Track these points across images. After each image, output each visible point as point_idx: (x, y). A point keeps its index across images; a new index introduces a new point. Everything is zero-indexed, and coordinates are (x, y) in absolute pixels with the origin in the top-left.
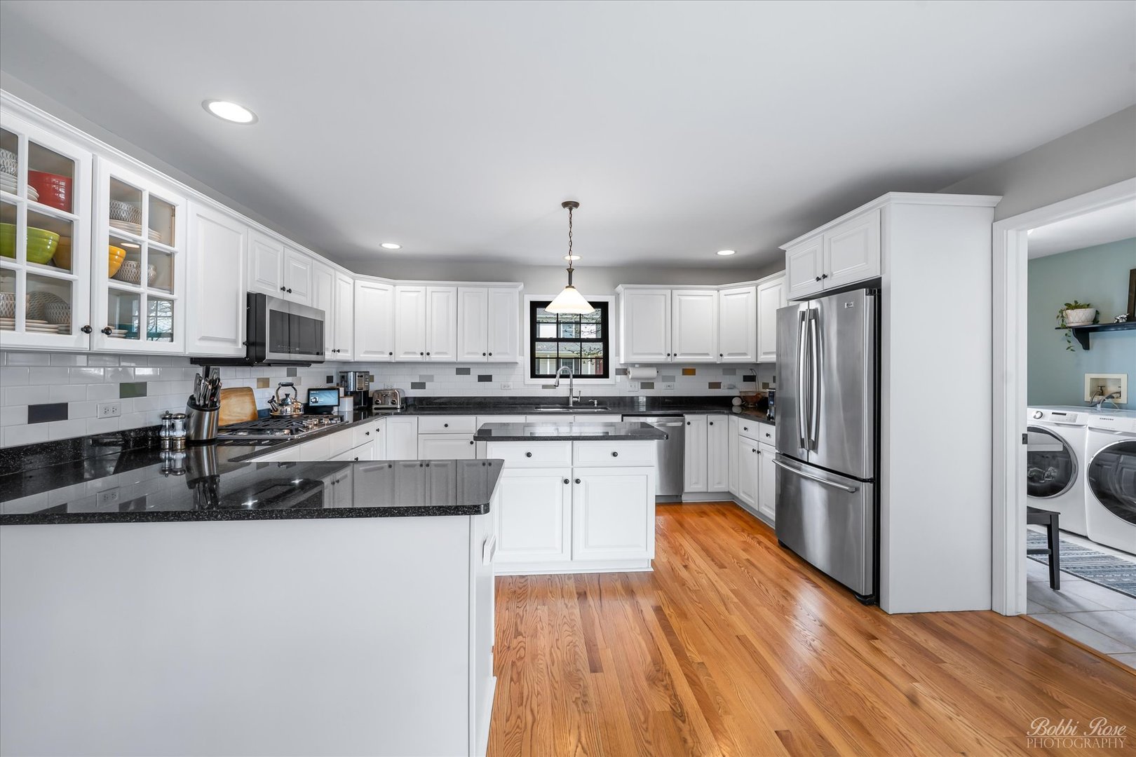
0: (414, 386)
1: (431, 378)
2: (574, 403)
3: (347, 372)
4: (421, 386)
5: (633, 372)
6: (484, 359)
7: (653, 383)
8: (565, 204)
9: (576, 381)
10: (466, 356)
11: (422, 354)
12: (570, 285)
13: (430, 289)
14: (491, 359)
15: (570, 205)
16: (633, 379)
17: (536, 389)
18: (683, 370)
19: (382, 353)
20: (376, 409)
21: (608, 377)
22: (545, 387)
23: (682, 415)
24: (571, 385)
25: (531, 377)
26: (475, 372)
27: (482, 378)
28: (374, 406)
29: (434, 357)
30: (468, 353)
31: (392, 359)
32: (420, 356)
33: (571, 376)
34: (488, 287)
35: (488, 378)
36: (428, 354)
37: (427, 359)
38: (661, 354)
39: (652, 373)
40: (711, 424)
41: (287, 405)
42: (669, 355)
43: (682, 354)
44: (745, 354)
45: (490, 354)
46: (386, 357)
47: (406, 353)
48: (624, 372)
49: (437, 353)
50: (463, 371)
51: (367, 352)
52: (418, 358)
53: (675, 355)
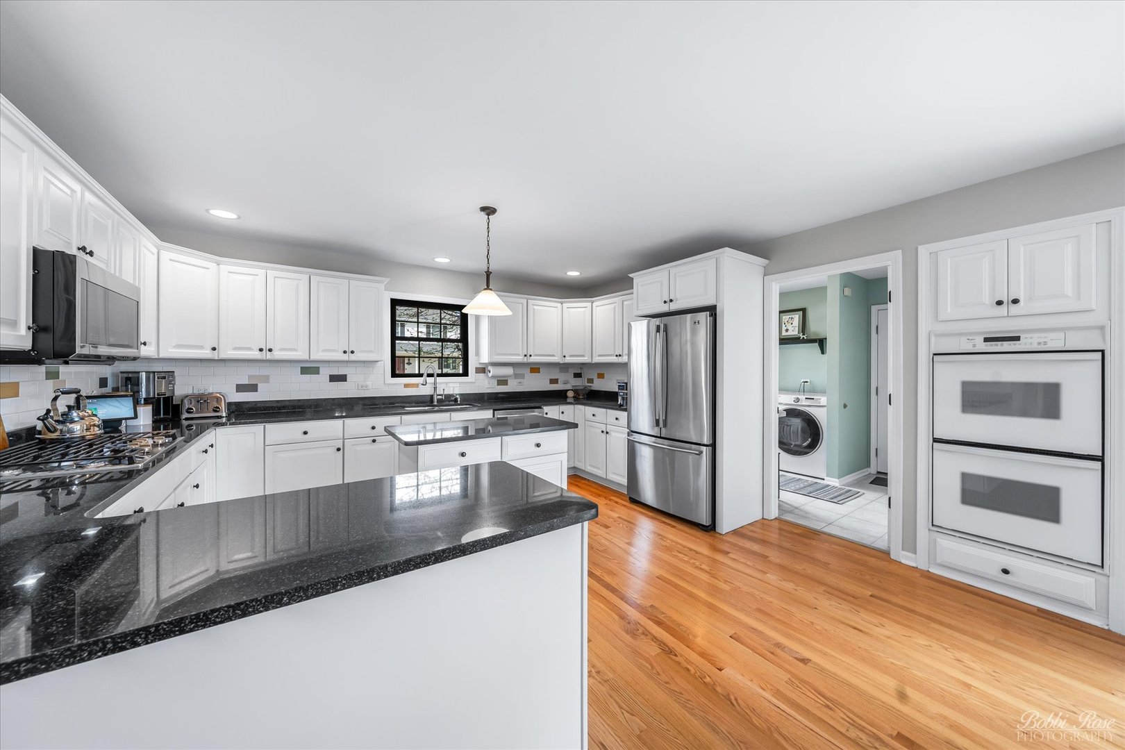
0: (241, 388)
1: (266, 379)
2: (439, 401)
3: (139, 372)
4: (253, 388)
5: (493, 371)
6: (345, 357)
7: (507, 380)
8: (483, 209)
9: (440, 379)
10: (321, 354)
11: (261, 350)
12: (488, 288)
13: (271, 274)
14: (353, 357)
15: (489, 211)
16: (493, 377)
17: (398, 388)
18: (531, 368)
19: (201, 347)
20: (187, 419)
21: (467, 376)
22: (406, 386)
23: (540, 408)
24: (435, 383)
25: (392, 377)
26: (326, 372)
27: (334, 378)
28: (185, 415)
29: (277, 355)
30: (324, 351)
31: (215, 355)
32: (258, 353)
33: (435, 375)
34: (349, 279)
35: (343, 378)
36: (270, 350)
37: (269, 356)
38: (519, 355)
39: (509, 371)
40: (563, 413)
41: (72, 422)
42: (525, 356)
43: (535, 355)
44: (583, 356)
45: (352, 352)
46: (206, 353)
47: (236, 349)
48: (482, 370)
49: (281, 350)
50: (309, 369)
51: (178, 346)
52: (255, 354)
53: (530, 356)
